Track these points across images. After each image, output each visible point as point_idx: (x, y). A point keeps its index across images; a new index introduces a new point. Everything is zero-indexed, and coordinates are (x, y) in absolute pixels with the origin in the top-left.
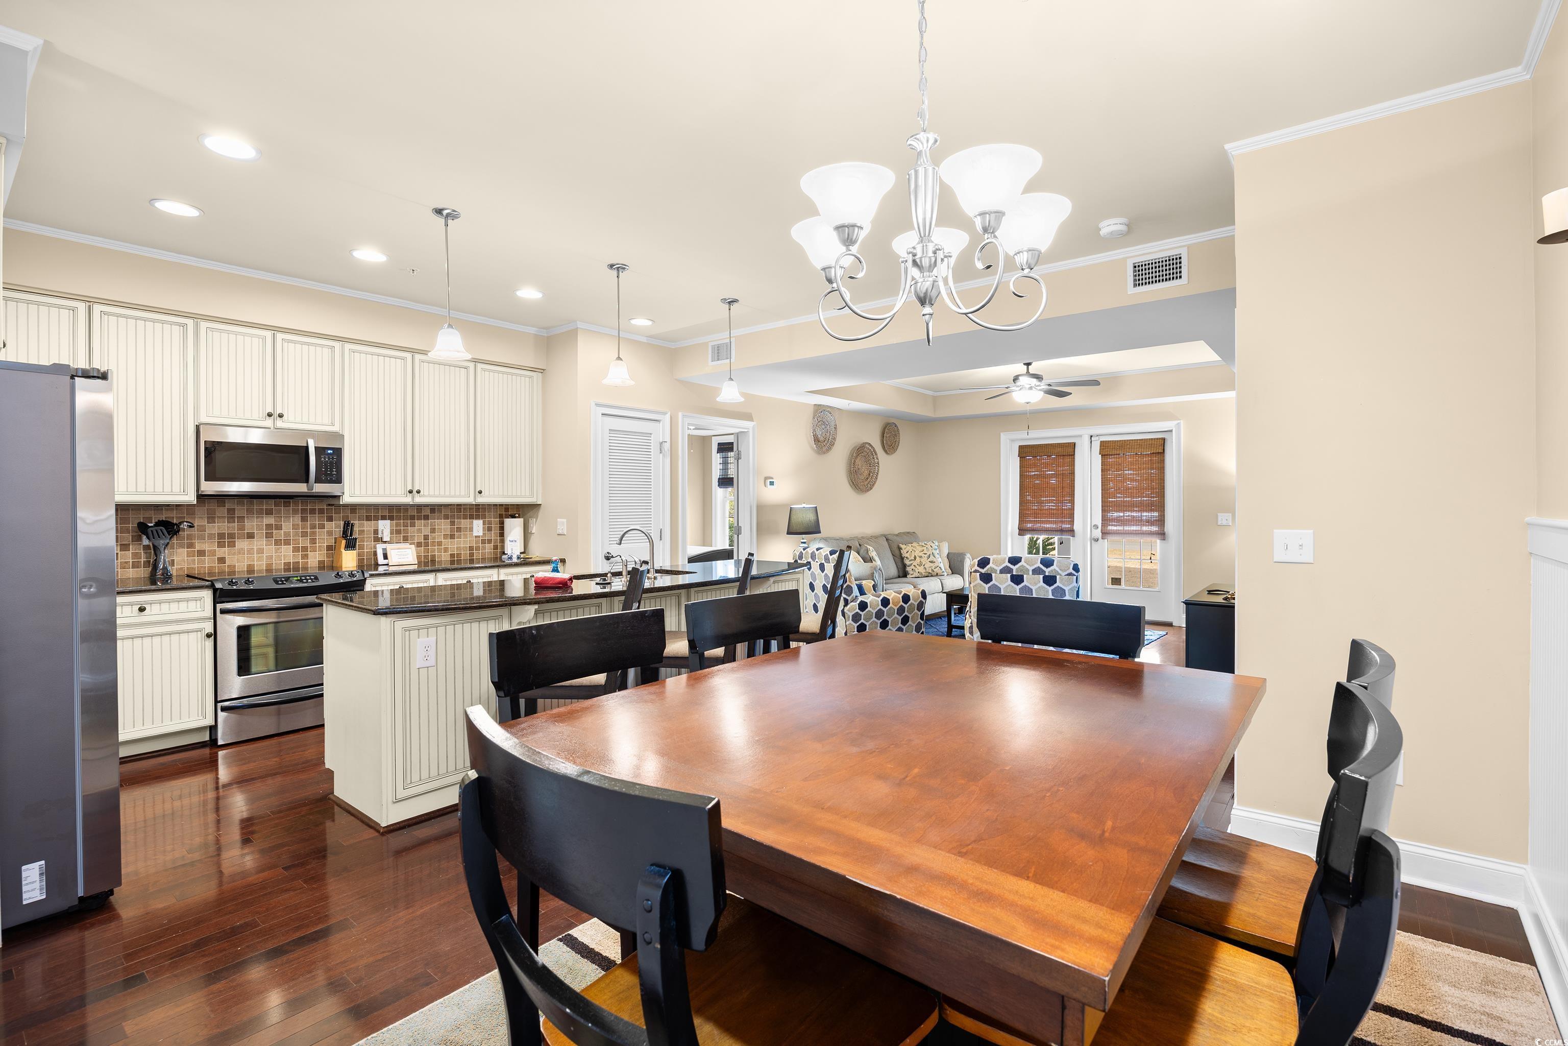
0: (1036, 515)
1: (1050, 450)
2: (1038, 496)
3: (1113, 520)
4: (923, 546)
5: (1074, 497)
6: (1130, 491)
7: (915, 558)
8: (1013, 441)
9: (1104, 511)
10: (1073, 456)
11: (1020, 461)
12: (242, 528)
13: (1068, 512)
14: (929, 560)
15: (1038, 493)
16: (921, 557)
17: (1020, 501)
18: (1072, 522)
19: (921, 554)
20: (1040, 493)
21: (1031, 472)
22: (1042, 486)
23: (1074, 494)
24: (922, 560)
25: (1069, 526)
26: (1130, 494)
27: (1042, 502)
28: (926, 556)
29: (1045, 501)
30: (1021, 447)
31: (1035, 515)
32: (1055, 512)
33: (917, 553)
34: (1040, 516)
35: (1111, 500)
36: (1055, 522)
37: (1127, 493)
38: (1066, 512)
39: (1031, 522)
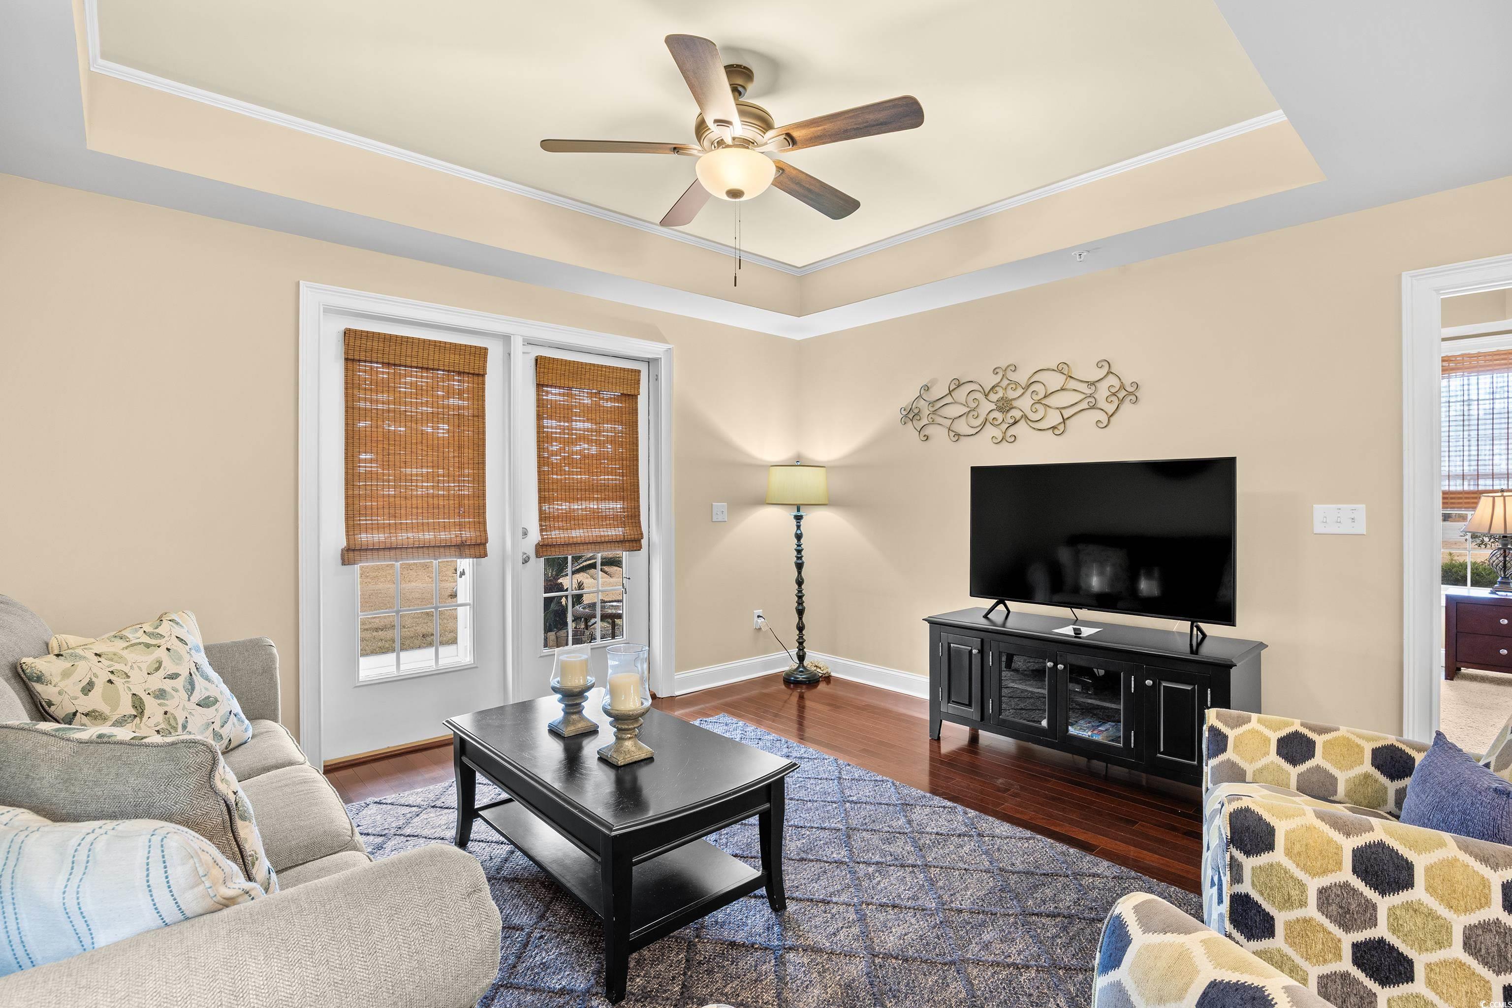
0: (393, 509)
1: (431, 353)
2: (398, 464)
3: (556, 518)
4: (148, 646)
5: (484, 469)
6: (587, 461)
7: (139, 706)
8: (330, 311)
9: (542, 500)
10: (480, 378)
11: (346, 369)
13: (471, 502)
14: (197, 696)
15: (397, 457)
16: (161, 694)
17: (347, 473)
18: (481, 524)
19: (157, 682)
20: (403, 457)
21: (377, 401)
22: (409, 439)
23: (484, 463)
24: (171, 705)
25: (473, 534)
26: (587, 466)
27: (409, 479)
28: (180, 683)
29: (417, 475)
30: (349, 335)
31: (392, 511)
32: (441, 503)
33: (140, 683)
34: (403, 511)
35: (555, 477)
36: (434, 528)
37: (583, 466)
38: (466, 502)
39: (380, 528)
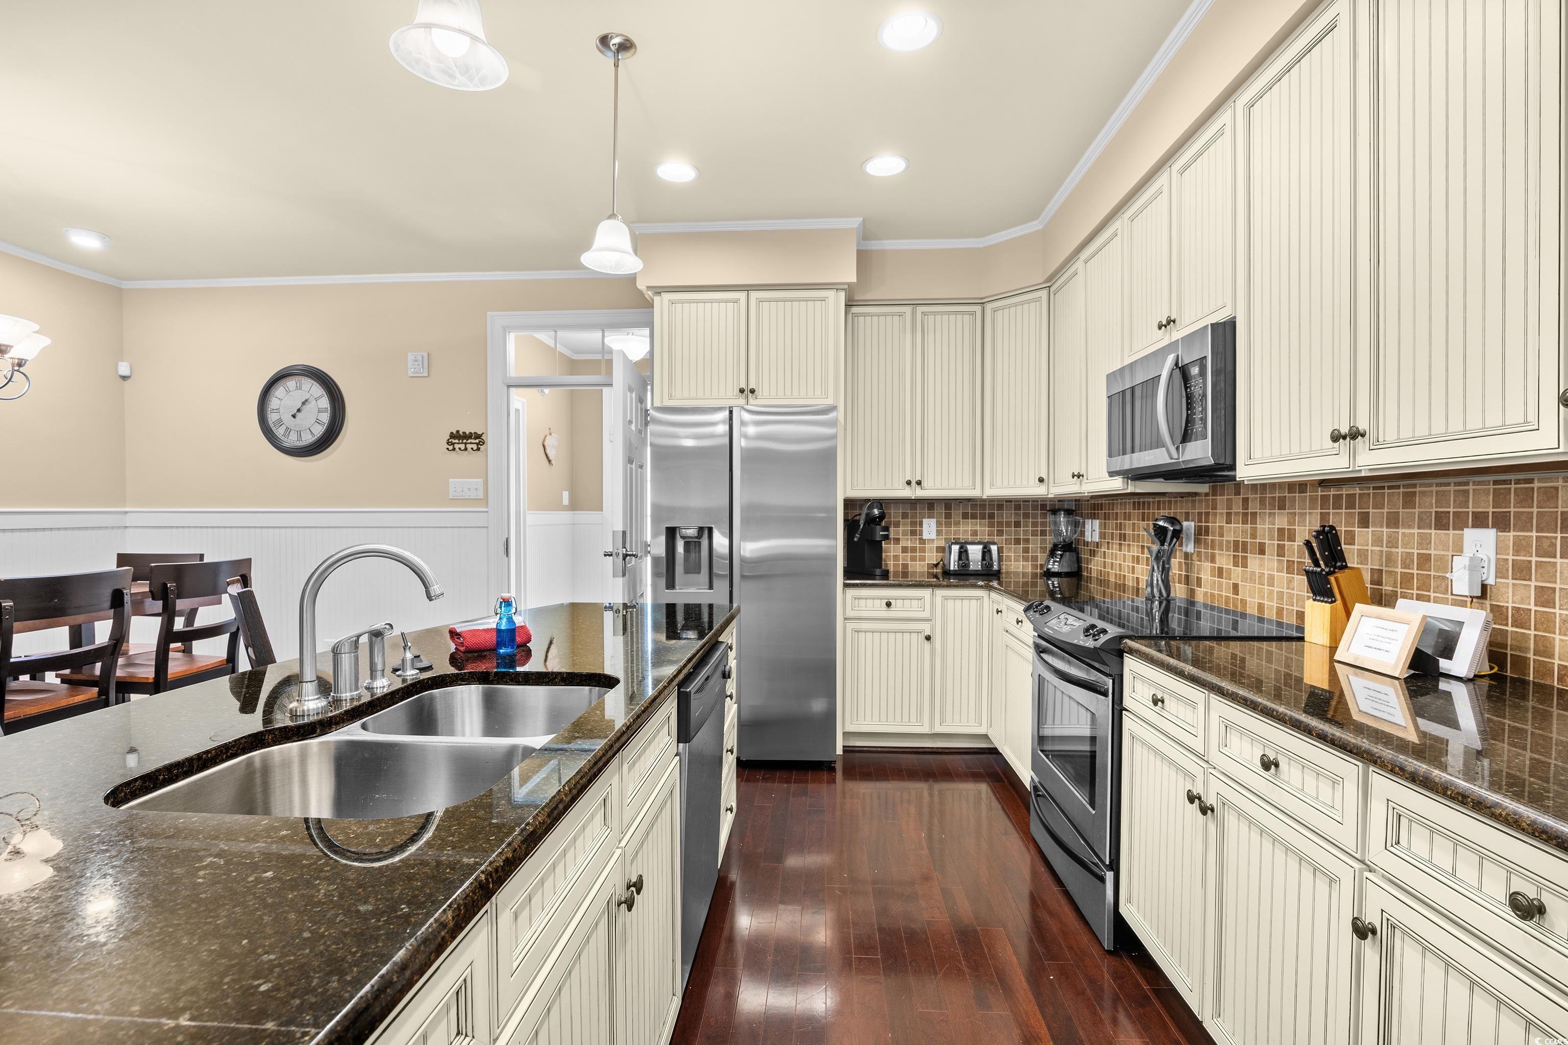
12: (1254, 536)
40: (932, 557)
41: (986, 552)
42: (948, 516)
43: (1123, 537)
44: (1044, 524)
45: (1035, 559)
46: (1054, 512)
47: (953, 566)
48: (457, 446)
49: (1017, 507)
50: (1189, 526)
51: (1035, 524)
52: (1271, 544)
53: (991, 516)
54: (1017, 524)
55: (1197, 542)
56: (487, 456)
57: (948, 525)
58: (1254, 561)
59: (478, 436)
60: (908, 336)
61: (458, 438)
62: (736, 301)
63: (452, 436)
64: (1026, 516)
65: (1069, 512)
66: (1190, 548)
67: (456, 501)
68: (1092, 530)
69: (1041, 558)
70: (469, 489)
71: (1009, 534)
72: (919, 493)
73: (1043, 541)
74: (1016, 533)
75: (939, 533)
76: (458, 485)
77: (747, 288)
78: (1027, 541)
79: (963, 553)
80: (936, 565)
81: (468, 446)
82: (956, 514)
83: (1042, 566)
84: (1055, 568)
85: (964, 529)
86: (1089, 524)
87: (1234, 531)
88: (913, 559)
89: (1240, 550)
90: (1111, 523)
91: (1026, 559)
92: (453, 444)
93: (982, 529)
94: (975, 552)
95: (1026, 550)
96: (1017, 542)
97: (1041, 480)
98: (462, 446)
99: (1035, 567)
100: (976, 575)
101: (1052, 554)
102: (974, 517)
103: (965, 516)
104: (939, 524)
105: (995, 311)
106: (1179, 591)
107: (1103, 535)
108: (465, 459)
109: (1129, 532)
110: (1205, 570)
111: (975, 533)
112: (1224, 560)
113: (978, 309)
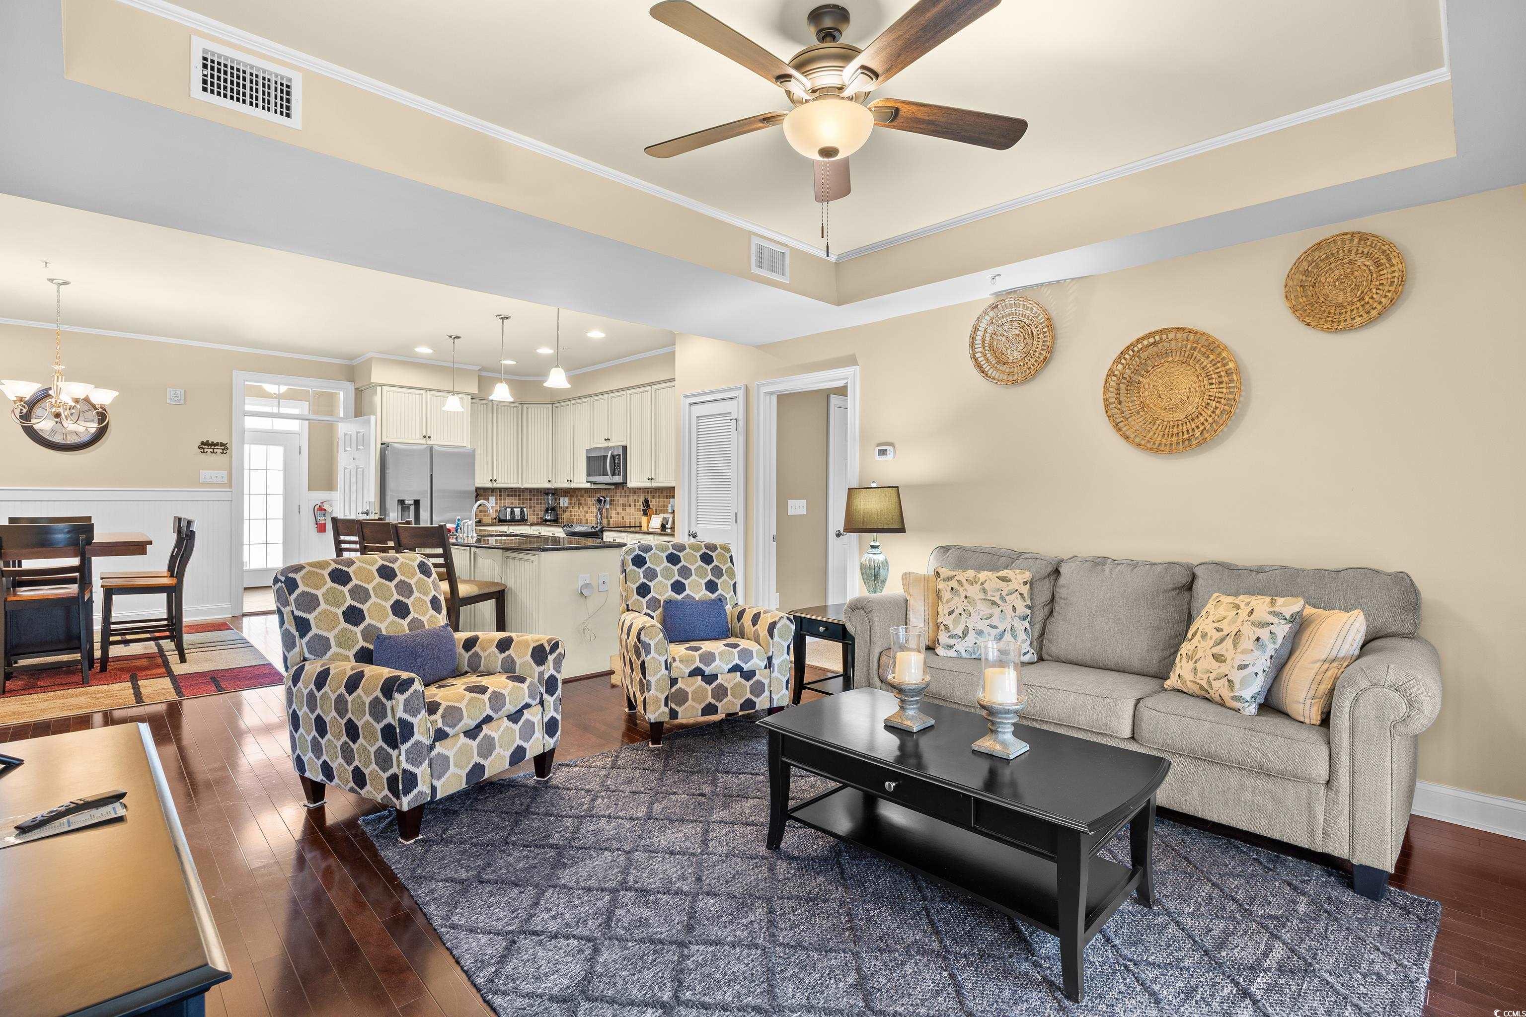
12: (629, 501)
40: (494, 515)
41: (522, 512)
42: (500, 496)
43: (580, 504)
44: (541, 499)
45: (538, 515)
46: (547, 494)
47: (508, 518)
48: (206, 450)
49: (531, 492)
50: (608, 499)
51: (537, 500)
52: (633, 504)
53: (519, 496)
54: (530, 499)
55: (610, 504)
56: (231, 457)
57: (501, 499)
58: (628, 509)
59: (222, 445)
60: (491, 415)
61: (206, 445)
62: (421, 395)
63: (203, 443)
64: (534, 496)
65: (553, 494)
66: (608, 506)
67: (205, 484)
68: (564, 502)
69: (541, 514)
70: (217, 477)
71: (527, 503)
72: (495, 485)
73: (541, 507)
74: (530, 503)
75: (497, 503)
76: (206, 475)
77: (426, 390)
78: (534, 507)
79: (512, 512)
80: (495, 519)
81: (215, 451)
82: (504, 494)
83: (541, 518)
84: (548, 517)
85: (508, 501)
86: (562, 499)
87: (622, 500)
88: (485, 515)
89: (624, 506)
90: (574, 499)
91: (534, 515)
92: (203, 448)
93: (515, 501)
94: (517, 511)
95: (534, 511)
96: (530, 507)
97: (549, 481)
98: (212, 450)
99: (538, 518)
100: (518, 521)
101: (547, 511)
102: (512, 496)
103: (508, 496)
104: (496, 499)
105: (528, 408)
106: (605, 521)
107: (570, 504)
108: (215, 458)
109: (583, 502)
110: (613, 513)
111: (512, 503)
112: (619, 510)
113: (520, 406)
